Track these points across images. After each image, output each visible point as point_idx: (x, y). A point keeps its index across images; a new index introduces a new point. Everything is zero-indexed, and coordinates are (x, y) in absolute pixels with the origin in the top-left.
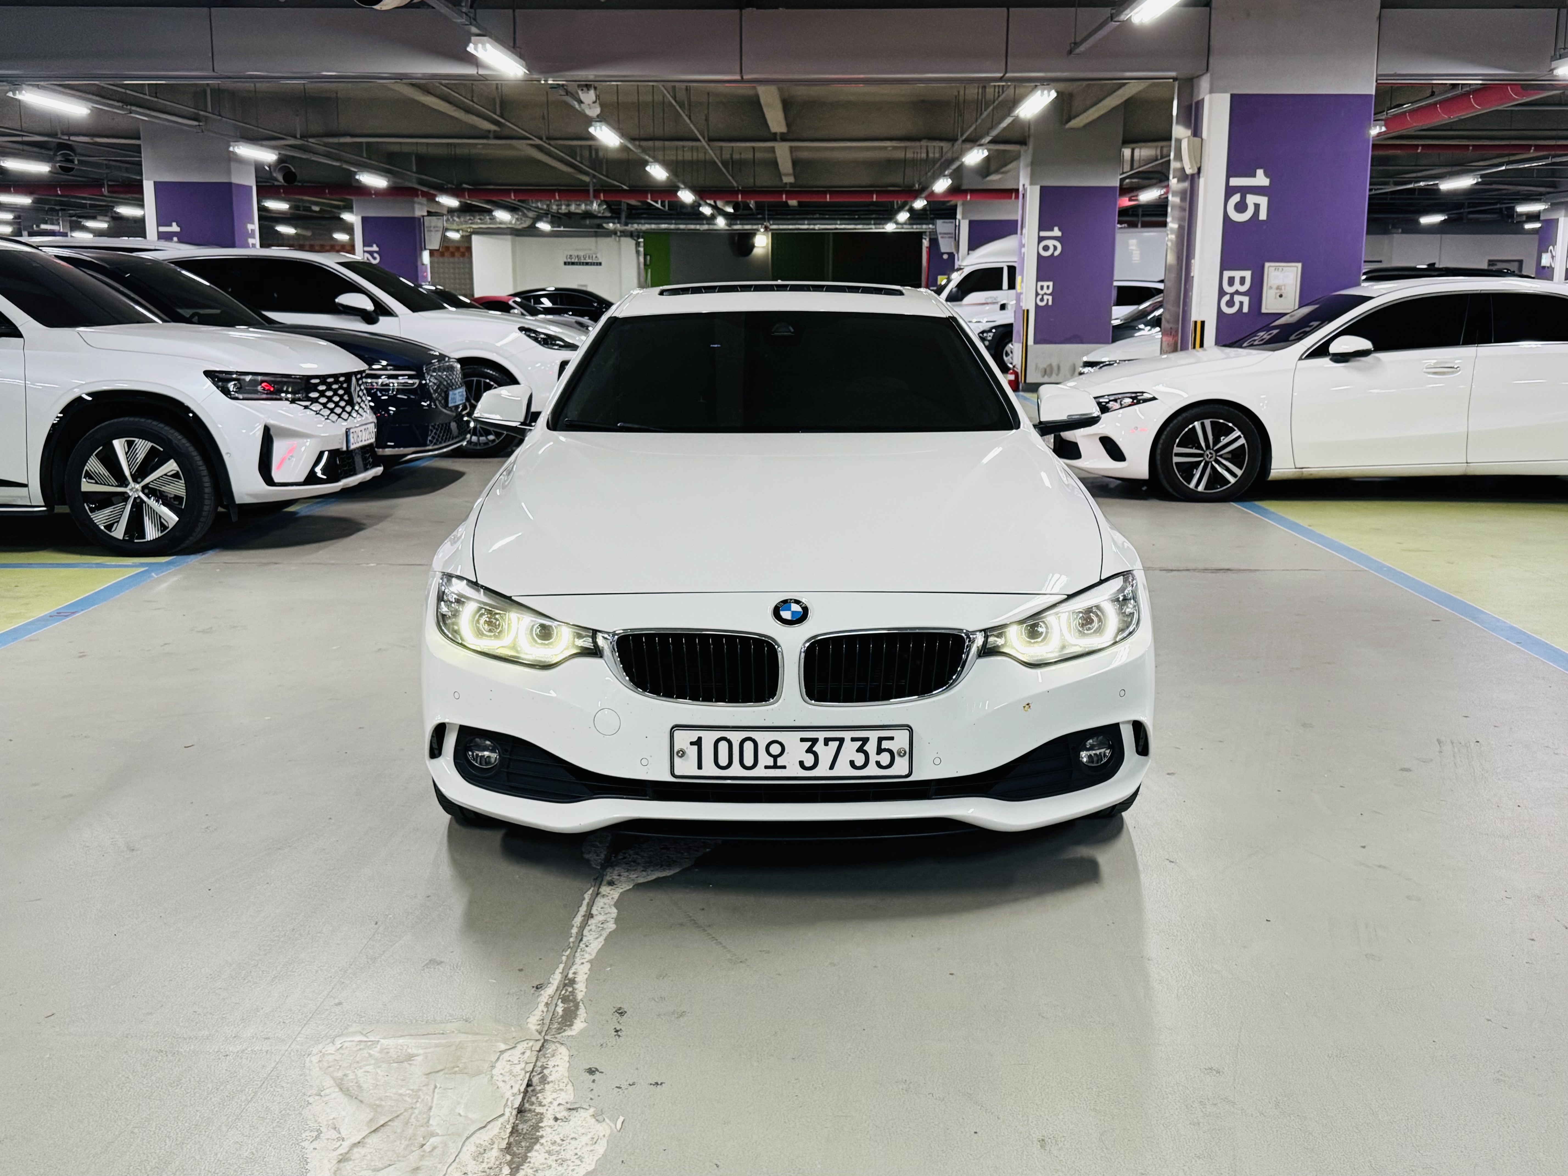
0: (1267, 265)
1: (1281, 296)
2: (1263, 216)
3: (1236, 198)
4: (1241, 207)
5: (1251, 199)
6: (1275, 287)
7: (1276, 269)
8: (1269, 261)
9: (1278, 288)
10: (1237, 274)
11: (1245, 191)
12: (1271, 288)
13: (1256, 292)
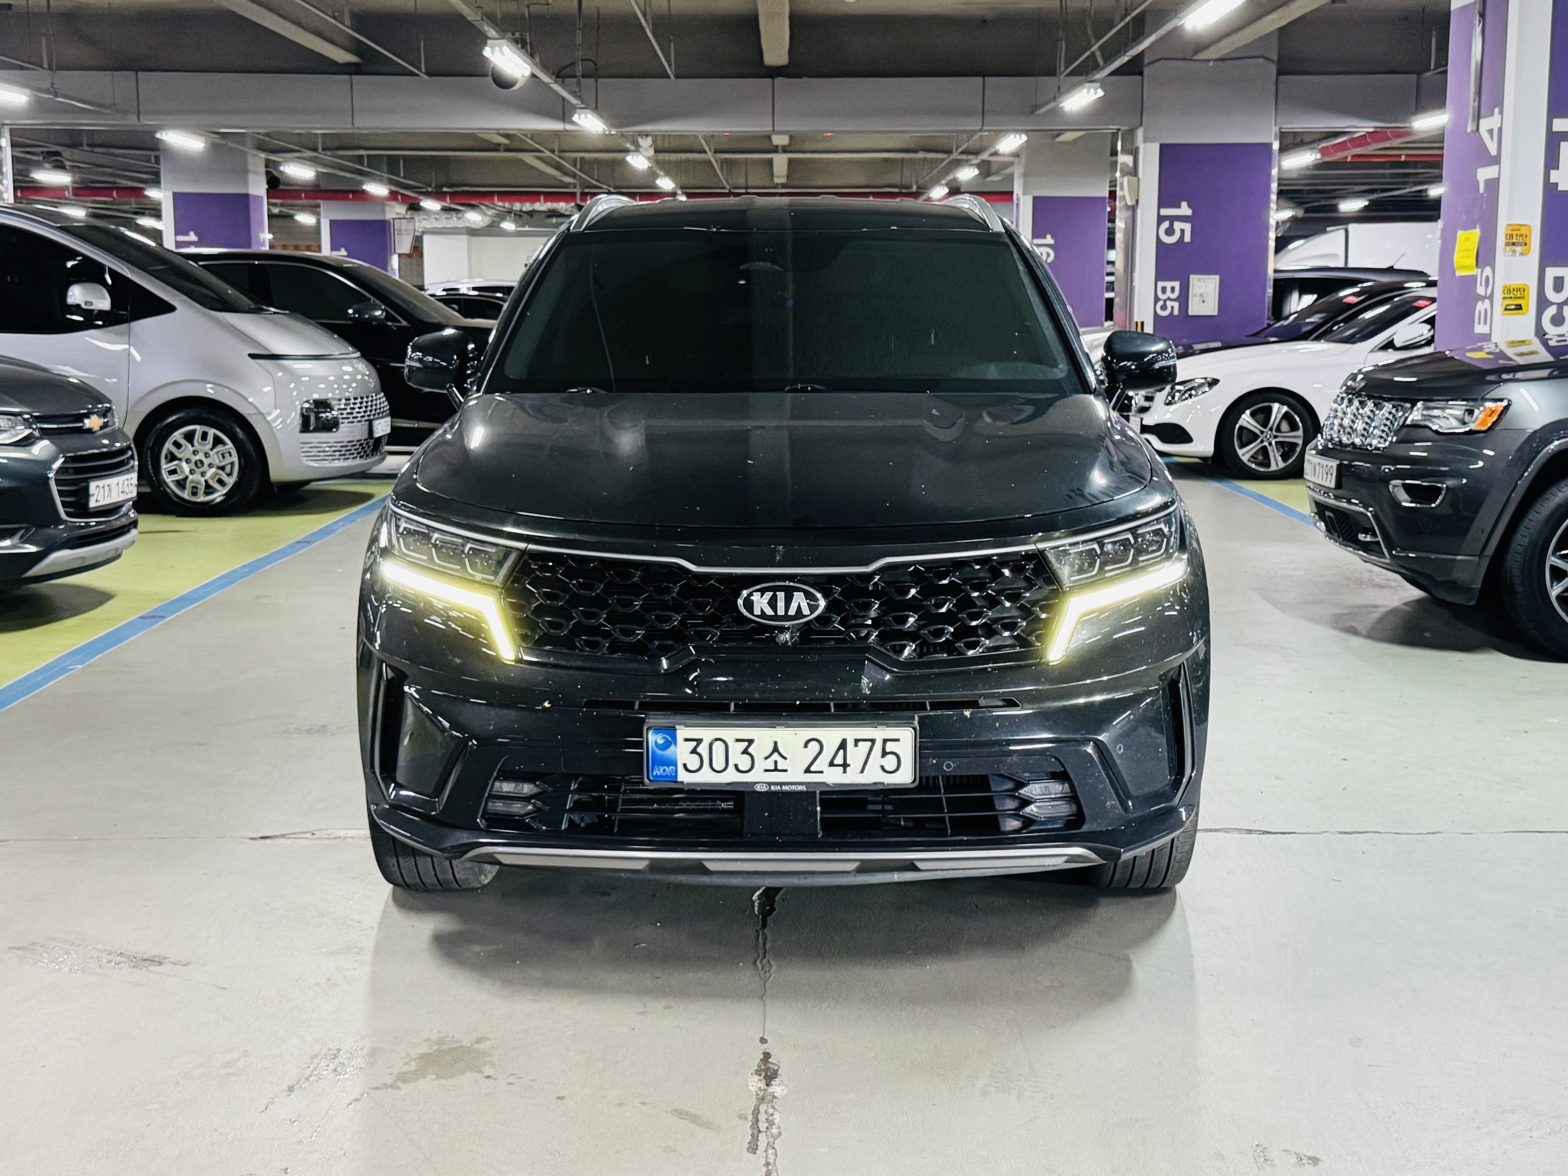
0: (1192, 277)
1: (1203, 302)
2: (1187, 238)
3: (1166, 225)
4: (1170, 232)
5: (1178, 226)
6: (1198, 294)
7: (1199, 280)
8: (1194, 274)
9: (1201, 295)
10: (1169, 284)
11: (1172, 219)
12: (1195, 295)
13: (1184, 298)
